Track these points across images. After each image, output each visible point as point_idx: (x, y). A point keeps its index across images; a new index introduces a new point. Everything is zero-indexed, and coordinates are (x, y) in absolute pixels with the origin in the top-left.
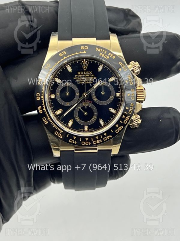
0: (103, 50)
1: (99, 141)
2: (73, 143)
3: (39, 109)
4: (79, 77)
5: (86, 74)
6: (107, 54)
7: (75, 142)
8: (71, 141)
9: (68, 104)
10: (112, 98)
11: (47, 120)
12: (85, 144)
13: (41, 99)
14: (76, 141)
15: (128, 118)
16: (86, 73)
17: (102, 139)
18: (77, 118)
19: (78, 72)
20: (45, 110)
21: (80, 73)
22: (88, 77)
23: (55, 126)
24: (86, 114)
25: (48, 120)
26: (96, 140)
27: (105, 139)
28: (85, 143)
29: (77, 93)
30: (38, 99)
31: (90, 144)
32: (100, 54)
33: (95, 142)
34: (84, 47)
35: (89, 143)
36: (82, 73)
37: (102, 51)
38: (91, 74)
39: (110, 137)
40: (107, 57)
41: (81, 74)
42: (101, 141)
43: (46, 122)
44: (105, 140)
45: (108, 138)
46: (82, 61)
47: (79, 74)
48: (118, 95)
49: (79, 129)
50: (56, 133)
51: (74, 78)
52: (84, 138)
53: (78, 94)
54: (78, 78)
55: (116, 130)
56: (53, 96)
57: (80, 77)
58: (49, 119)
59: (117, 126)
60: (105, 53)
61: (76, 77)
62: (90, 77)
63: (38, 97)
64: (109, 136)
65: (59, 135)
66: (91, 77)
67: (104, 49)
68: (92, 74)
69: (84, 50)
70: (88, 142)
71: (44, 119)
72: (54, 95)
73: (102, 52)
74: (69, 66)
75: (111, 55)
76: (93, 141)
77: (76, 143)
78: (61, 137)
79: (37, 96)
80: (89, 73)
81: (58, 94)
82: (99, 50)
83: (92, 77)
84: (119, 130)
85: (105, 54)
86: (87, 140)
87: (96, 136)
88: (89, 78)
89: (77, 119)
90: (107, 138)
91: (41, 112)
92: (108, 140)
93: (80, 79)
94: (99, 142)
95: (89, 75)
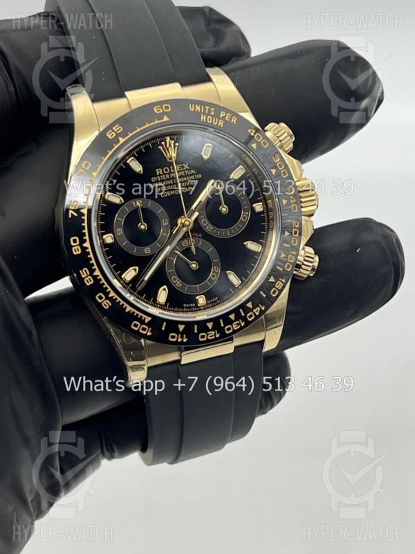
0: (207, 108)
1: (238, 324)
2: (180, 340)
3: (83, 276)
4: (162, 181)
6: (217, 116)
7: (182, 337)
8: (173, 337)
9: (147, 250)
10: (245, 216)
11: (107, 298)
12: (207, 339)
13: (84, 249)
14: (185, 336)
15: (292, 256)
17: (244, 319)
18: (175, 279)
19: (157, 170)
20: (98, 276)
21: (163, 172)
22: (182, 176)
23: (129, 309)
24: (194, 266)
25: (111, 299)
26: (231, 322)
27: (250, 316)
28: (208, 335)
29: (165, 221)
30: (77, 251)
31: (218, 336)
32: (202, 118)
33: (229, 329)
34: (162, 108)
35: (215, 334)
36: (166, 170)
37: (205, 109)
38: (187, 169)
39: (261, 309)
40: (220, 123)
41: (164, 174)
42: (243, 324)
43: (106, 304)
44: (250, 320)
45: (257, 314)
46: (161, 142)
47: (160, 175)
48: (258, 207)
49: (185, 305)
50: (136, 325)
52: (202, 325)
53: (165, 223)
55: (272, 291)
56: (109, 239)
57: (165, 180)
58: (112, 294)
59: (272, 280)
60: (212, 114)
61: (155, 182)
62: (186, 176)
63: (76, 248)
64: (258, 309)
65: (144, 329)
66: (189, 176)
67: (208, 106)
68: (190, 169)
69: (164, 113)
70: (213, 333)
71: (100, 297)
72: (112, 235)
73: (204, 113)
74: (132, 158)
75: (227, 117)
76: (225, 326)
77: (185, 340)
78: (149, 334)
79: (73, 244)
80: (183, 167)
81: (120, 231)
82: (198, 108)
83: (191, 175)
84: (277, 289)
85: (213, 116)
86: (210, 328)
87: (230, 313)
88: (185, 179)
89: (175, 284)
90: (255, 314)
91: (89, 281)
92: (257, 317)
93: (164, 186)
94: (239, 327)
95: (183, 173)
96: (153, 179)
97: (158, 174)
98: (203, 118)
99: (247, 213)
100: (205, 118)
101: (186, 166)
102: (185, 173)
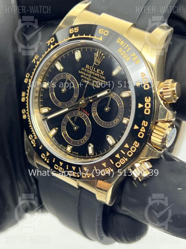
0: (128, 46)
2: (46, 160)
4: (86, 73)
5: (96, 72)
9: (60, 104)
10: (116, 121)
15: (124, 160)
16: (96, 70)
18: (64, 128)
19: (87, 65)
21: (89, 68)
22: (97, 77)
29: (76, 95)
30: (26, 81)
34: (104, 31)
36: (91, 68)
37: (126, 46)
38: (101, 74)
40: (127, 59)
41: (89, 69)
47: (87, 69)
48: (125, 121)
49: (61, 145)
51: (79, 72)
54: (84, 73)
57: (88, 73)
59: (104, 165)
61: (83, 71)
62: (99, 78)
63: (26, 79)
68: (103, 76)
70: (62, 168)
71: (24, 111)
73: (123, 48)
75: (135, 58)
76: (68, 170)
79: (27, 76)
80: (100, 72)
82: (122, 43)
83: (102, 79)
86: (61, 165)
87: (74, 165)
88: (98, 79)
93: (86, 76)
94: (76, 176)
95: (98, 75)
96: (83, 69)
97: (86, 67)
98: (120, 50)
99: (118, 120)
100: (121, 51)
101: (102, 73)
102: (99, 76)
